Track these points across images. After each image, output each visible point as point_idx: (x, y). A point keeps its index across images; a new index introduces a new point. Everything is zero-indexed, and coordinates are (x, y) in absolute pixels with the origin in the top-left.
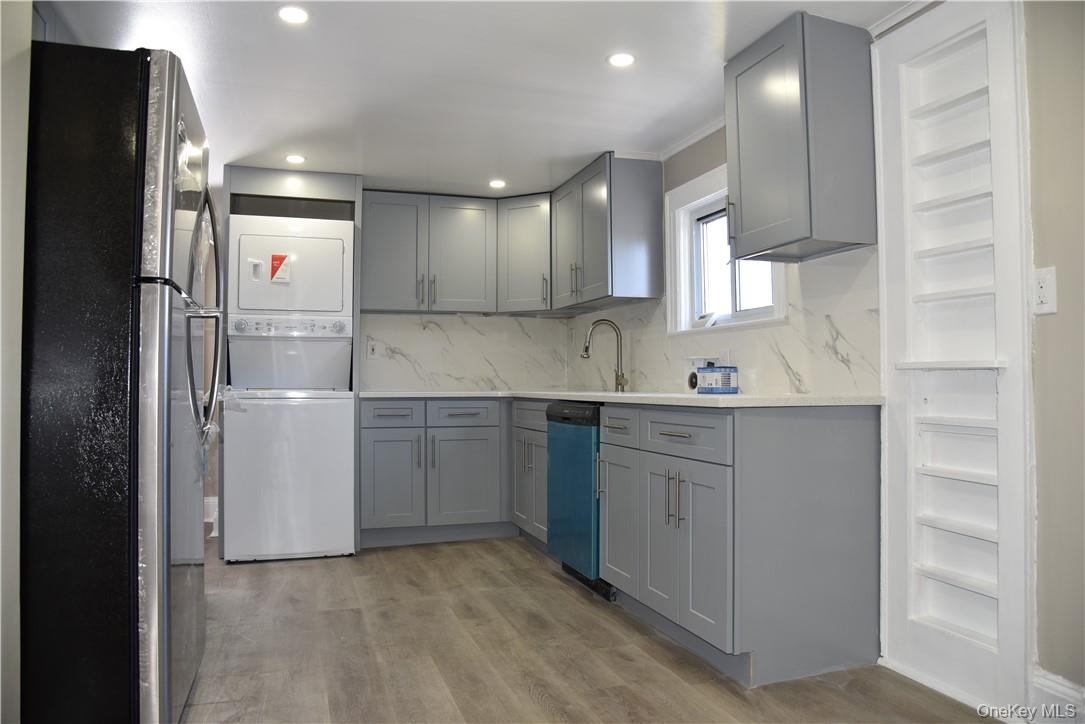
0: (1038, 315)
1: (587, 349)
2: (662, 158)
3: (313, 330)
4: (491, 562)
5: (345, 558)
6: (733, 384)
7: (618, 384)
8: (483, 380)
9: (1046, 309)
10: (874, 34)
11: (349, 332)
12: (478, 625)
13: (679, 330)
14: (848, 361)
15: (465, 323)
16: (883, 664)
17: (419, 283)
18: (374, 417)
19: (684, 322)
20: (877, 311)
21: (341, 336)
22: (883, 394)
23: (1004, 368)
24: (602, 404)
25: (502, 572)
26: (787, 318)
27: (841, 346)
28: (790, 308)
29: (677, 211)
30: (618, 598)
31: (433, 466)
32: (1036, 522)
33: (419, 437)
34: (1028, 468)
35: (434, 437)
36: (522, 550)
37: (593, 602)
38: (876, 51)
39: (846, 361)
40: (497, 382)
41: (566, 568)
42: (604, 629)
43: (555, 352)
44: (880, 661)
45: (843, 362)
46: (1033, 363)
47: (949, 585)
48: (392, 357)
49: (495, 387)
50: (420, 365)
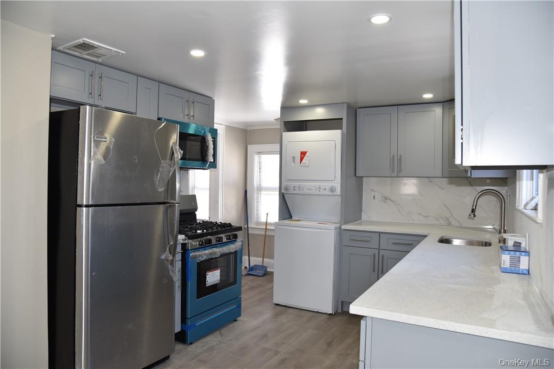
1: (473, 211)
3: (319, 191)
8: (442, 218)
11: (338, 192)
15: (431, 182)
17: (392, 160)
18: (350, 240)
21: (334, 194)
31: (382, 272)
33: (374, 255)
35: (383, 256)
40: (452, 220)
48: (385, 202)
49: (450, 223)
50: (401, 207)
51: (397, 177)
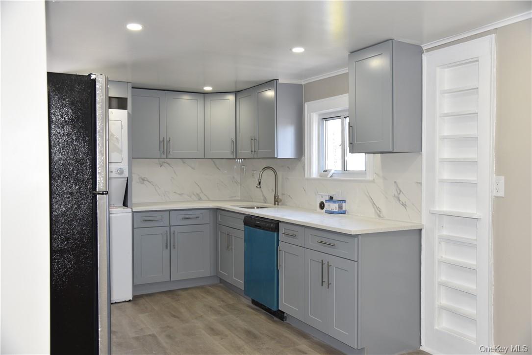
0: (495, 197)
1: (260, 183)
2: (303, 83)
4: (210, 300)
5: (127, 303)
6: (344, 209)
7: (275, 201)
8: (194, 195)
9: (499, 195)
10: (424, 48)
11: (126, 174)
12: (222, 339)
13: (312, 177)
14: (405, 205)
15: (184, 163)
16: (422, 349)
17: (161, 142)
18: (141, 221)
19: (315, 173)
20: (421, 183)
21: (122, 176)
22: (423, 224)
23: (480, 219)
24: (280, 221)
25: (220, 306)
26: (374, 179)
27: (401, 197)
28: (375, 175)
29: (312, 114)
30: (287, 319)
31: (174, 248)
32: (493, 287)
33: (166, 231)
34: (490, 263)
35: (174, 231)
36: (225, 292)
37: (275, 321)
38: (425, 57)
39: (404, 205)
40: (202, 195)
41: (254, 302)
42: (286, 337)
43: (234, 178)
44: (421, 348)
45: (403, 205)
46: (493, 217)
47: (454, 314)
48: (143, 183)
49: (201, 198)
50: (158, 187)
51: (166, 158)
